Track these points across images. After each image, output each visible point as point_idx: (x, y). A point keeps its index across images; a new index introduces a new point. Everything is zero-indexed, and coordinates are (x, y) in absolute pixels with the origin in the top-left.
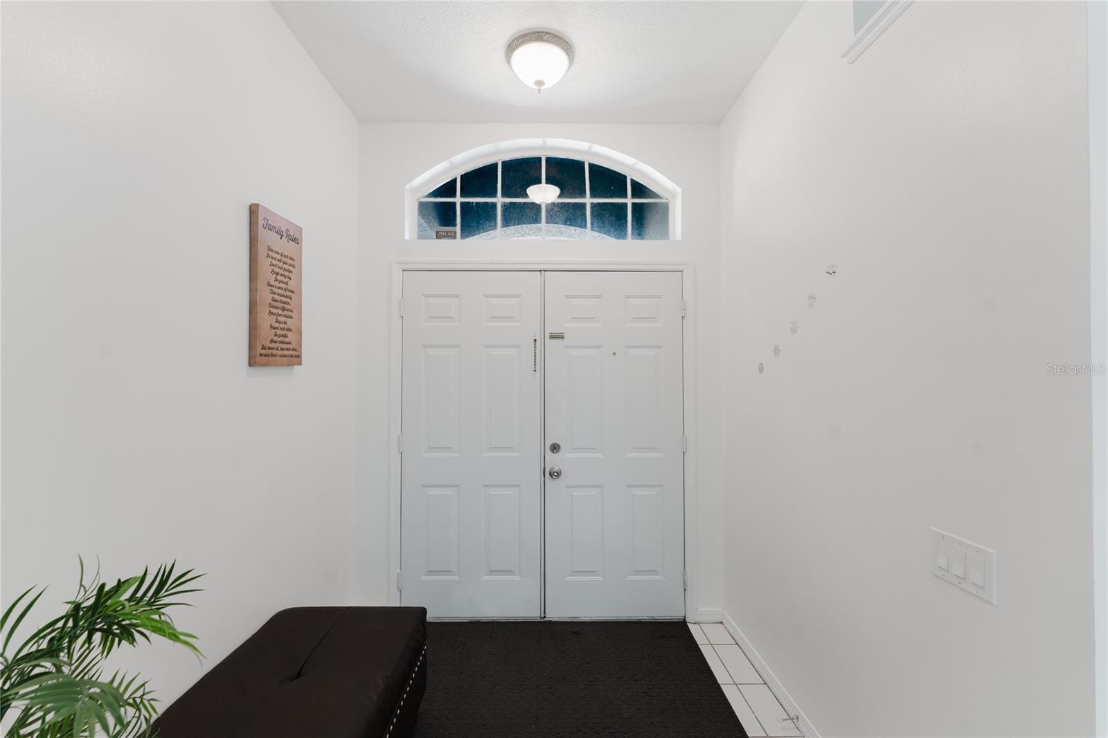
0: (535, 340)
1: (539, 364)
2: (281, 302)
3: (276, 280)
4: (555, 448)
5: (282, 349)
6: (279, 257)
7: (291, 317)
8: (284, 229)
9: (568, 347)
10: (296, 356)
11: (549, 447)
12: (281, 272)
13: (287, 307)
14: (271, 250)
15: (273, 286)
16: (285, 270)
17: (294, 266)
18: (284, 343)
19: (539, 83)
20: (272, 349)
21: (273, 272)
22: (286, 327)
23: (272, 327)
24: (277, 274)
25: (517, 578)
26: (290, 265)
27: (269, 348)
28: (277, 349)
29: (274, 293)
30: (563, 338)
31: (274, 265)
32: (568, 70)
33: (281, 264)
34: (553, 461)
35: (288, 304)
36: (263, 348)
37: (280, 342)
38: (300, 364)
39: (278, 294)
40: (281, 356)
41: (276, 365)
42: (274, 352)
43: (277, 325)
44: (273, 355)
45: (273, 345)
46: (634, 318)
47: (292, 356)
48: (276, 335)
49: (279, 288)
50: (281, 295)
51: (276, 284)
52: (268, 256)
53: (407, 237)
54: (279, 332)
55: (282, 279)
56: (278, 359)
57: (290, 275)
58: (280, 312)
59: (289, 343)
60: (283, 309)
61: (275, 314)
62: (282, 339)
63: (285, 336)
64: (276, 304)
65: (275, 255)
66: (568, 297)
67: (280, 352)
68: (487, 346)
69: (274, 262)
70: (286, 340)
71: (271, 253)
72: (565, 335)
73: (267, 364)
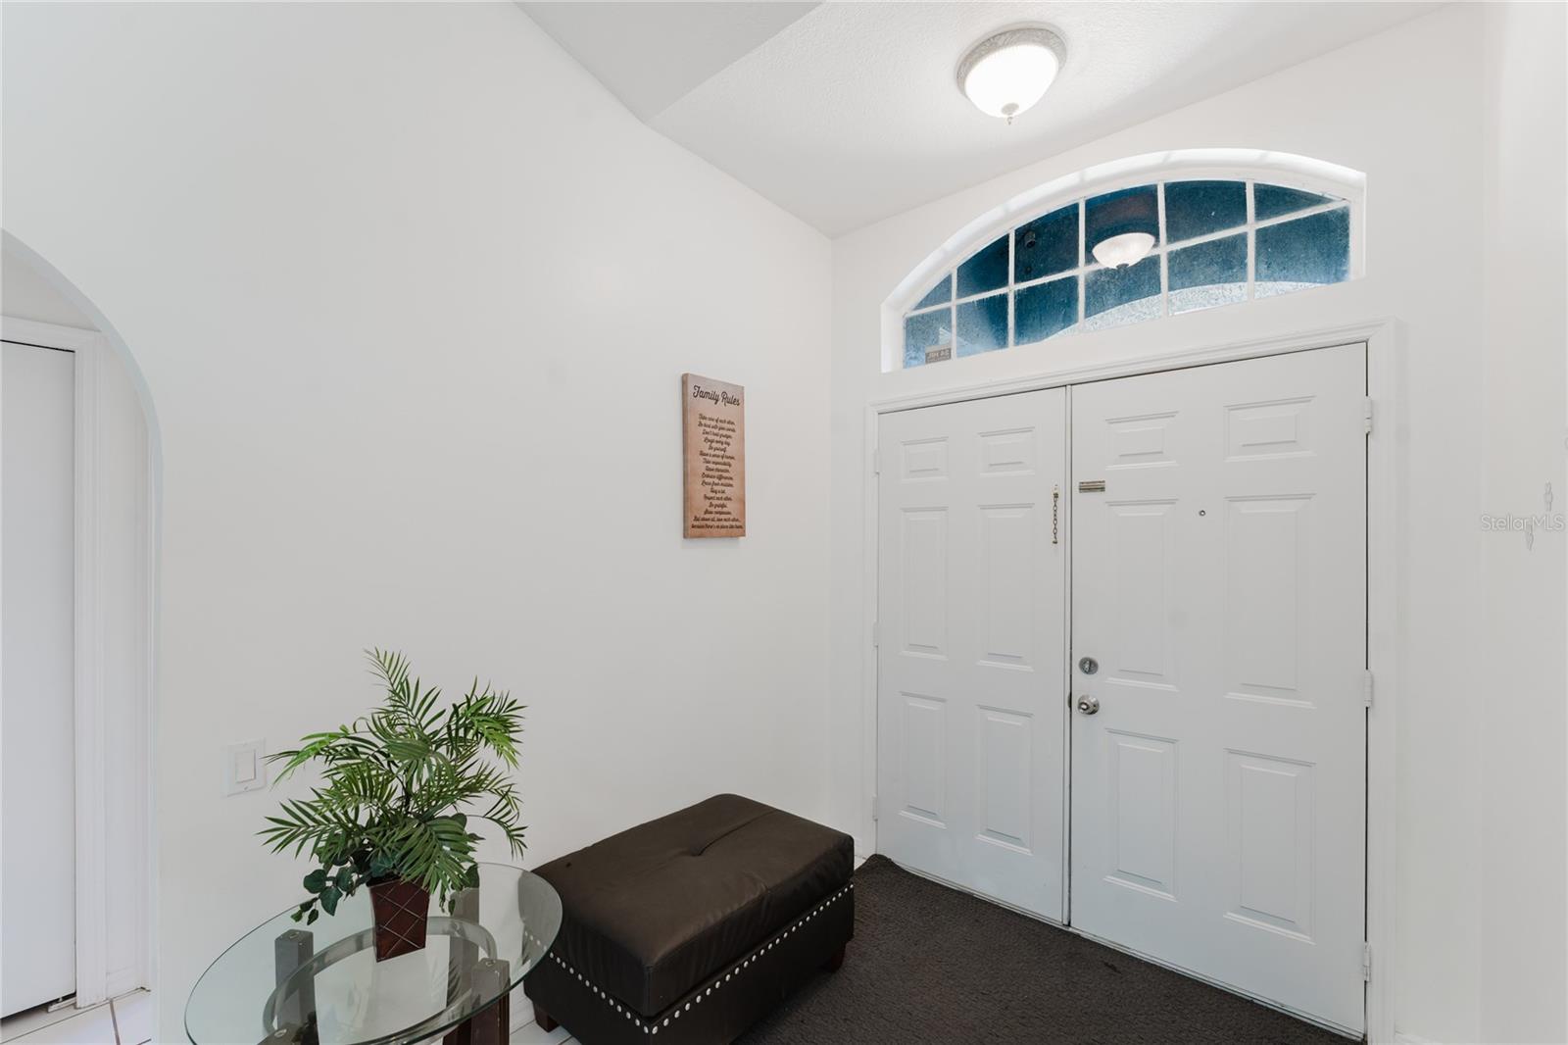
0: (1056, 496)
1: (1060, 532)
2: (718, 470)
3: (711, 448)
4: (1089, 666)
5: (719, 520)
6: (713, 423)
7: (731, 485)
8: (719, 393)
9: (1111, 504)
10: (738, 527)
11: (1078, 663)
12: (717, 438)
13: (725, 474)
14: (704, 418)
15: (707, 455)
16: (722, 436)
17: (733, 431)
18: (721, 513)
19: (1010, 108)
20: (707, 520)
21: (706, 440)
22: (724, 496)
23: (706, 497)
24: (712, 441)
25: (1026, 851)
26: (729, 430)
27: (703, 519)
28: (713, 520)
29: (708, 462)
30: (1103, 489)
31: (707, 433)
32: (1060, 68)
33: (716, 431)
34: (1086, 687)
35: (727, 471)
36: (696, 519)
37: (717, 513)
38: (744, 535)
39: (714, 463)
40: (718, 527)
41: (712, 536)
42: (709, 523)
43: (713, 495)
44: (708, 527)
45: (707, 516)
46: (1244, 446)
47: (732, 527)
48: (711, 505)
49: (714, 456)
50: (717, 463)
51: (712, 452)
52: (700, 424)
53: (884, 371)
54: (715, 502)
55: (719, 445)
56: (714, 531)
57: (729, 440)
58: (716, 481)
59: (729, 513)
60: (720, 478)
61: (709, 484)
62: (720, 509)
63: (723, 506)
64: (711, 473)
65: (708, 422)
66: (1111, 422)
67: (716, 524)
68: (983, 508)
69: (708, 430)
70: (725, 510)
71: (703, 422)
72: (1107, 486)
73: (701, 536)
